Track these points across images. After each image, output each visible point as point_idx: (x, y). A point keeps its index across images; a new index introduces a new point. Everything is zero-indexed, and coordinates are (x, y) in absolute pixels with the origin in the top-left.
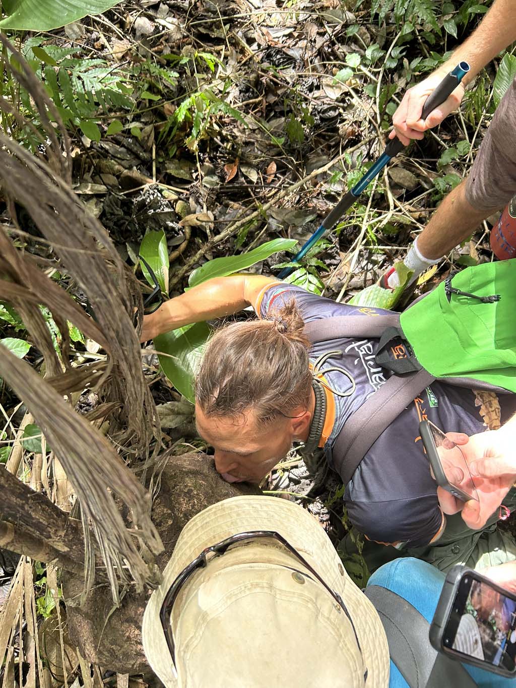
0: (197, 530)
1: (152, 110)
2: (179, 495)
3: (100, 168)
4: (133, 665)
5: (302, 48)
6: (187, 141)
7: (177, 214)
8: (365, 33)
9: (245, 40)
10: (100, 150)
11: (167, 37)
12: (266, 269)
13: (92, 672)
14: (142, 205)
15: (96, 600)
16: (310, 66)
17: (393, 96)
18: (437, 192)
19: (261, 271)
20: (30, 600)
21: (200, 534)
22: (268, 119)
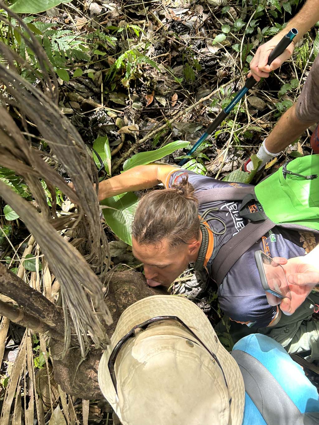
0: (130, 315)
1: (100, 62)
2: (120, 295)
3: (69, 98)
4: (93, 395)
5: (194, 21)
6: (122, 80)
7: (116, 126)
8: (233, 12)
9: (158, 16)
10: (69, 86)
11: (109, 15)
12: (171, 160)
13: (67, 401)
14: (95, 120)
15: (71, 357)
16: (199, 32)
17: (251, 51)
18: (277, 112)
19: (168, 161)
20: (30, 358)
21: (131, 317)
22: (173, 66)
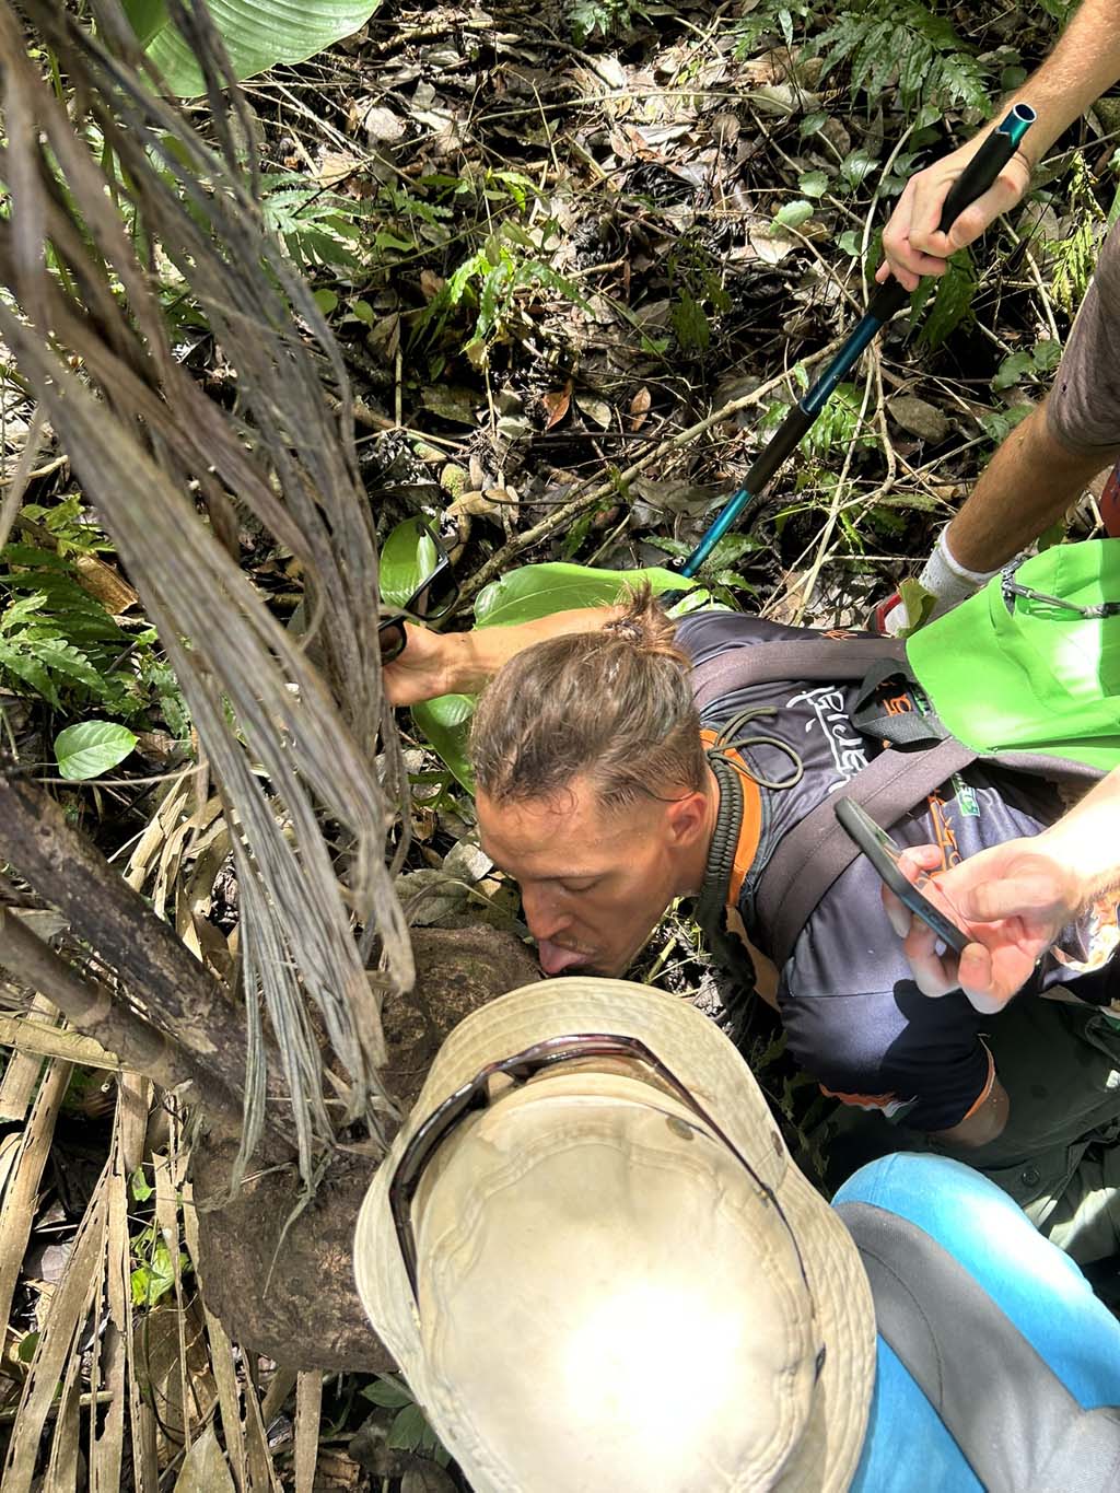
0: (474, 1038)
2: (438, 984)
5: (707, 164)
6: (467, 346)
7: (442, 492)
8: (840, 132)
9: (590, 149)
11: (430, 146)
13: (243, 1410)
14: (374, 470)
16: (724, 199)
18: (989, 444)
20: (120, 1253)
22: (635, 304)
